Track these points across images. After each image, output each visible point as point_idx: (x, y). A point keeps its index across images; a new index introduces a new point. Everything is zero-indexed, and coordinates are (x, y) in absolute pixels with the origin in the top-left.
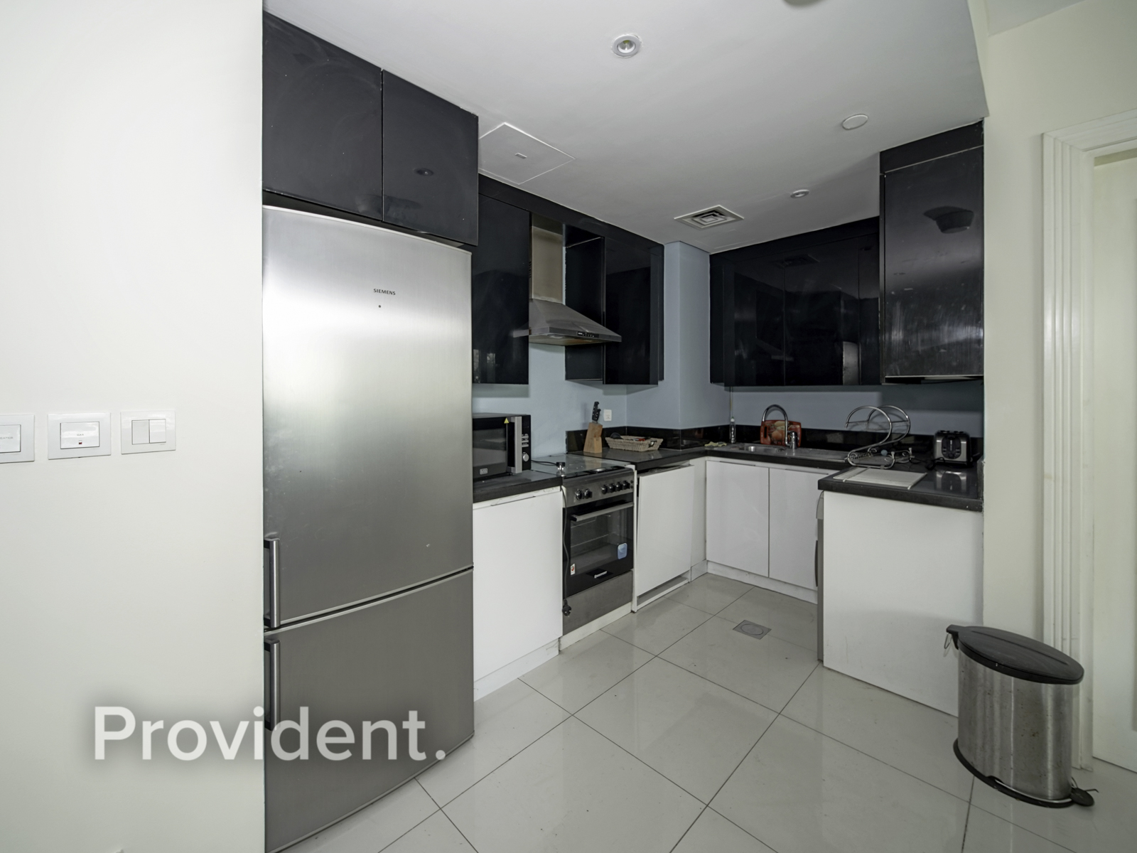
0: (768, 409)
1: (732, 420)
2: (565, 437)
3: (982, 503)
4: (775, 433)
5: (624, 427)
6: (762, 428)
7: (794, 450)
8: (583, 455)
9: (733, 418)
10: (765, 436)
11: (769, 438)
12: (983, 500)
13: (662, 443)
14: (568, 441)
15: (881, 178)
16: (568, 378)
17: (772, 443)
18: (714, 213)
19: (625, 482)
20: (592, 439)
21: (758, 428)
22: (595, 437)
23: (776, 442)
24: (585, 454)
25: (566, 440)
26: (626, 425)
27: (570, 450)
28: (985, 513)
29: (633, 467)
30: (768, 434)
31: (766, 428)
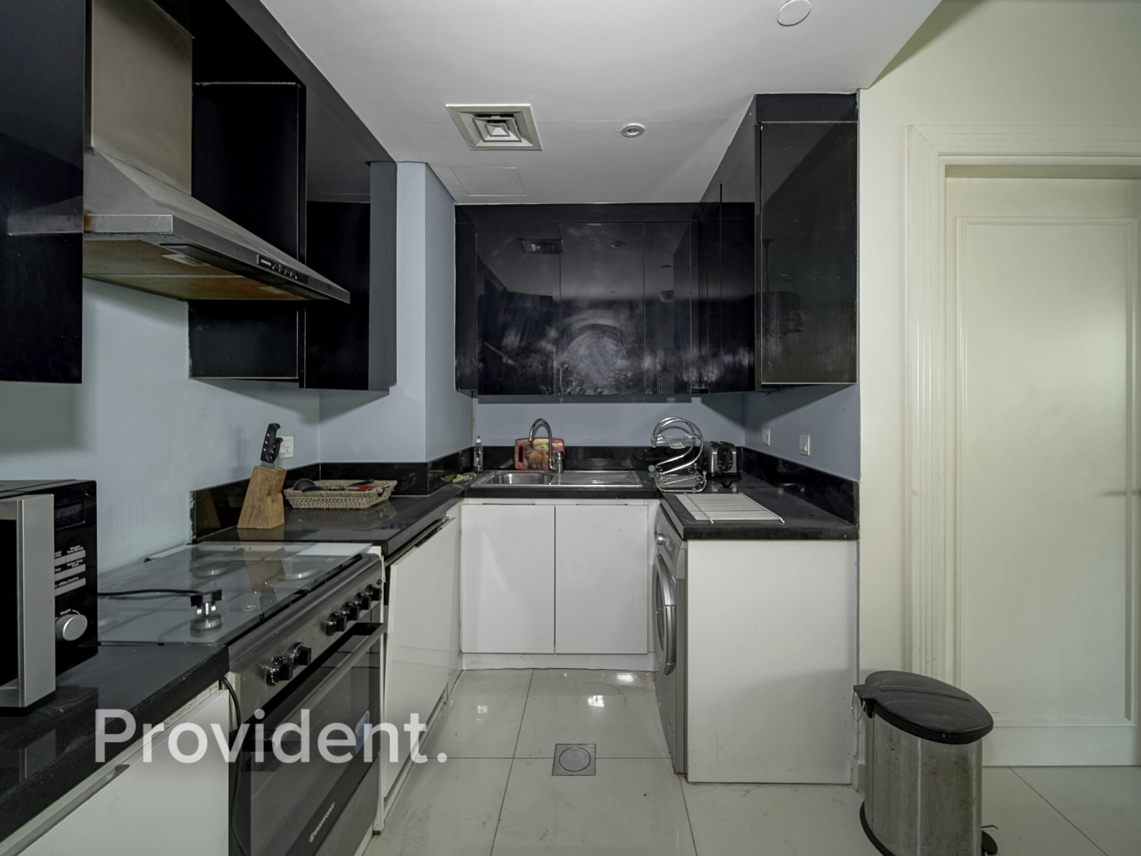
0: (534, 425)
1: (479, 441)
2: (188, 504)
3: (858, 529)
4: (533, 454)
5: (317, 466)
6: (517, 450)
7: (560, 475)
8: (235, 538)
9: (479, 437)
10: (521, 460)
11: (525, 462)
12: (859, 526)
13: (395, 488)
14: (197, 514)
15: (757, 128)
16: (196, 372)
17: (530, 467)
18: (505, 118)
19: (370, 588)
20: (261, 500)
21: (512, 449)
22: (269, 494)
23: (534, 466)
24: (241, 534)
25: (192, 511)
26: (319, 460)
27: (201, 533)
28: (861, 540)
29: (376, 550)
30: (524, 456)
31: (521, 449)
